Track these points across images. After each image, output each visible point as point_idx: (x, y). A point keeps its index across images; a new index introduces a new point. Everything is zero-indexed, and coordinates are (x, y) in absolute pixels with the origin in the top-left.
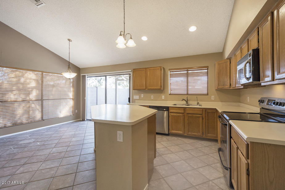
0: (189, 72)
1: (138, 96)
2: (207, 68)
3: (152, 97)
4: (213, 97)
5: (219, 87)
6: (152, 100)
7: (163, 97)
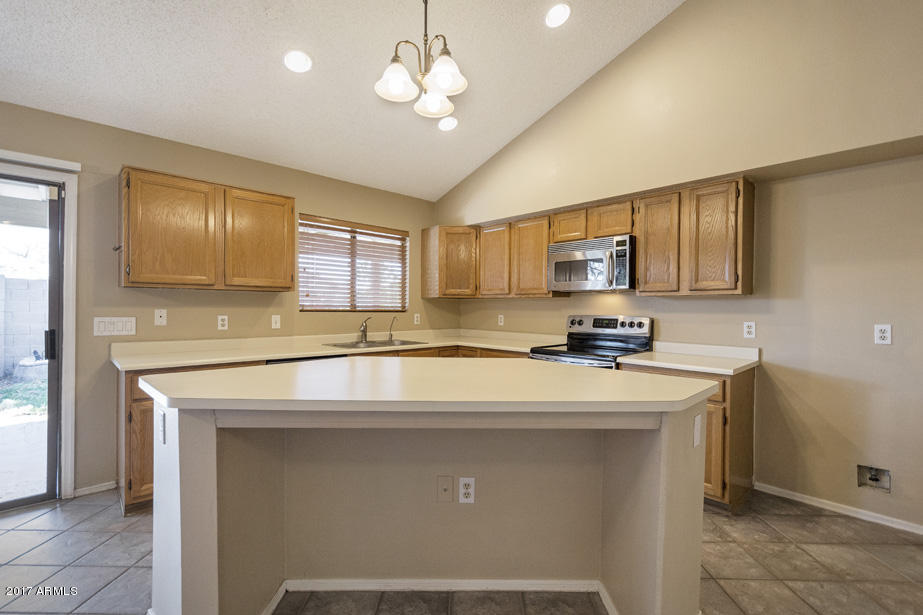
0: (359, 238)
1: (133, 319)
2: (403, 235)
3: (222, 321)
4: (417, 318)
5: (448, 292)
6: (223, 336)
7: (276, 321)
